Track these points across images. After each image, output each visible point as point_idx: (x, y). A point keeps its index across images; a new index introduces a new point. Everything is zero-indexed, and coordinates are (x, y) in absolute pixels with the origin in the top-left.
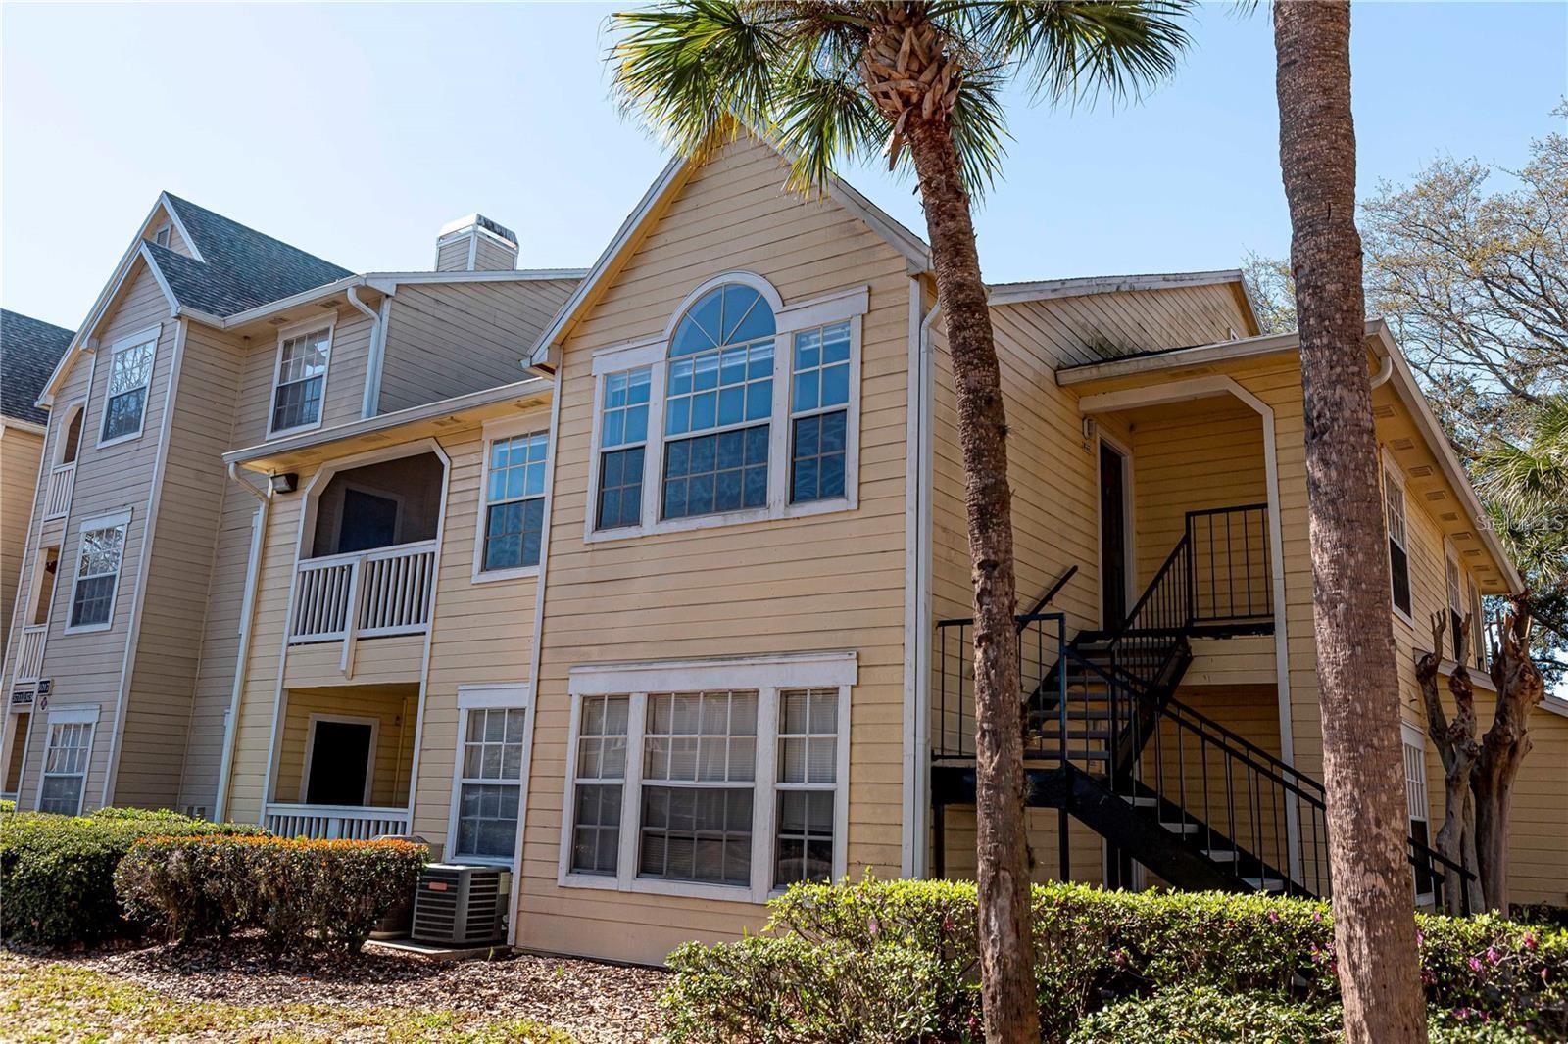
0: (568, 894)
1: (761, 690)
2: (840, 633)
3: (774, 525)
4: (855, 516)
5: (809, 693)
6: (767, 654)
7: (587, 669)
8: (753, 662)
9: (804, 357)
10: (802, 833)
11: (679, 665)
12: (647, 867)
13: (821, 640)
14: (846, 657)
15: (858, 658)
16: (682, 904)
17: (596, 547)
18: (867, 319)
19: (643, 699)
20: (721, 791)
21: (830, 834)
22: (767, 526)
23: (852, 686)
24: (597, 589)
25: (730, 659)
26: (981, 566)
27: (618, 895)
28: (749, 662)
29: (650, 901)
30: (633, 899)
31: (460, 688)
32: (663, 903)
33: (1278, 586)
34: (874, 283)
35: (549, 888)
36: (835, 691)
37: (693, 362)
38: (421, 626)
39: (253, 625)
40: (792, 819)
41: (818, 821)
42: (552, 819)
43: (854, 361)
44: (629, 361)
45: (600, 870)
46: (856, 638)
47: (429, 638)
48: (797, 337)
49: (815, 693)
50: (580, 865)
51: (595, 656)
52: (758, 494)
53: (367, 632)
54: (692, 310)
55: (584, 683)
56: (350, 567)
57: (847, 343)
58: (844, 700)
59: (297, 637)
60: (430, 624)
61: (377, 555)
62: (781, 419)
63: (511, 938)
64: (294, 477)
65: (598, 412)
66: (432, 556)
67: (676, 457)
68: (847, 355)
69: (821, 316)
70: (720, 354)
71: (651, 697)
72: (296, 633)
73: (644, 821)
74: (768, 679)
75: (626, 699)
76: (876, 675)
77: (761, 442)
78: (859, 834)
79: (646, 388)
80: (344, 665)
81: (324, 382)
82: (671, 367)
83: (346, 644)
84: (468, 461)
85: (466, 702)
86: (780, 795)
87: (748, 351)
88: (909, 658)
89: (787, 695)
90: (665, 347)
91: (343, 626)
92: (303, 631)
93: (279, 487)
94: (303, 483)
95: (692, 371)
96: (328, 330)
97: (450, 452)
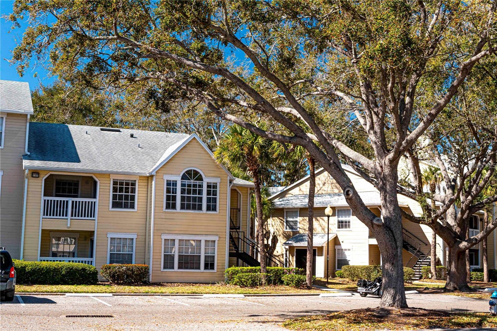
0: (164, 272)
3: (203, 214)
4: (218, 215)
6: (202, 235)
7: (166, 234)
9: (209, 186)
10: (209, 262)
11: (186, 235)
12: (179, 268)
13: (212, 233)
14: (217, 236)
15: (219, 237)
16: (187, 273)
17: (166, 212)
18: (220, 183)
20: (194, 255)
21: (214, 262)
23: (218, 240)
24: (167, 220)
25: (196, 235)
27: (174, 272)
28: (199, 235)
29: (181, 273)
30: (177, 273)
31: (108, 233)
32: (183, 273)
33: (241, 222)
34: (222, 178)
35: (160, 272)
36: (215, 241)
37: (187, 182)
38: (92, 218)
39: (26, 211)
40: (207, 260)
41: (212, 260)
42: (159, 260)
43: (218, 190)
44: (172, 178)
45: (170, 268)
46: (218, 233)
47: (96, 221)
48: (208, 183)
49: (211, 241)
50: (164, 268)
51: (167, 232)
52: (200, 208)
53: (73, 218)
54: (186, 172)
55: (164, 237)
56: (67, 202)
57: (216, 186)
58: (216, 242)
59: (45, 217)
60: (96, 218)
61: (75, 199)
62: (205, 196)
63: (150, 280)
64: (38, 174)
65: (165, 187)
66: (95, 202)
67: (183, 199)
68: (216, 188)
69: (212, 181)
70: (192, 182)
71: (179, 240)
72: (44, 215)
73: (179, 260)
74: (203, 239)
75: (174, 240)
76: (222, 239)
77: (200, 199)
78: (219, 261)
79: (175, 184)
80: (69, 225)
81: (3, 135)
82: (182, 182)
83: (69, 220)
84: (105, 182)
85: (110, 236)
86: (205, 256)
87: (198, 182)
88: (227, 237)
89: (206, 241)
90: (181, 178)
91: (66, 216)
92: (47, 215)
93: (34, 176)
94: (41, 176)
95: (186, 183)
96: (2, 118)
97: (100, 179)
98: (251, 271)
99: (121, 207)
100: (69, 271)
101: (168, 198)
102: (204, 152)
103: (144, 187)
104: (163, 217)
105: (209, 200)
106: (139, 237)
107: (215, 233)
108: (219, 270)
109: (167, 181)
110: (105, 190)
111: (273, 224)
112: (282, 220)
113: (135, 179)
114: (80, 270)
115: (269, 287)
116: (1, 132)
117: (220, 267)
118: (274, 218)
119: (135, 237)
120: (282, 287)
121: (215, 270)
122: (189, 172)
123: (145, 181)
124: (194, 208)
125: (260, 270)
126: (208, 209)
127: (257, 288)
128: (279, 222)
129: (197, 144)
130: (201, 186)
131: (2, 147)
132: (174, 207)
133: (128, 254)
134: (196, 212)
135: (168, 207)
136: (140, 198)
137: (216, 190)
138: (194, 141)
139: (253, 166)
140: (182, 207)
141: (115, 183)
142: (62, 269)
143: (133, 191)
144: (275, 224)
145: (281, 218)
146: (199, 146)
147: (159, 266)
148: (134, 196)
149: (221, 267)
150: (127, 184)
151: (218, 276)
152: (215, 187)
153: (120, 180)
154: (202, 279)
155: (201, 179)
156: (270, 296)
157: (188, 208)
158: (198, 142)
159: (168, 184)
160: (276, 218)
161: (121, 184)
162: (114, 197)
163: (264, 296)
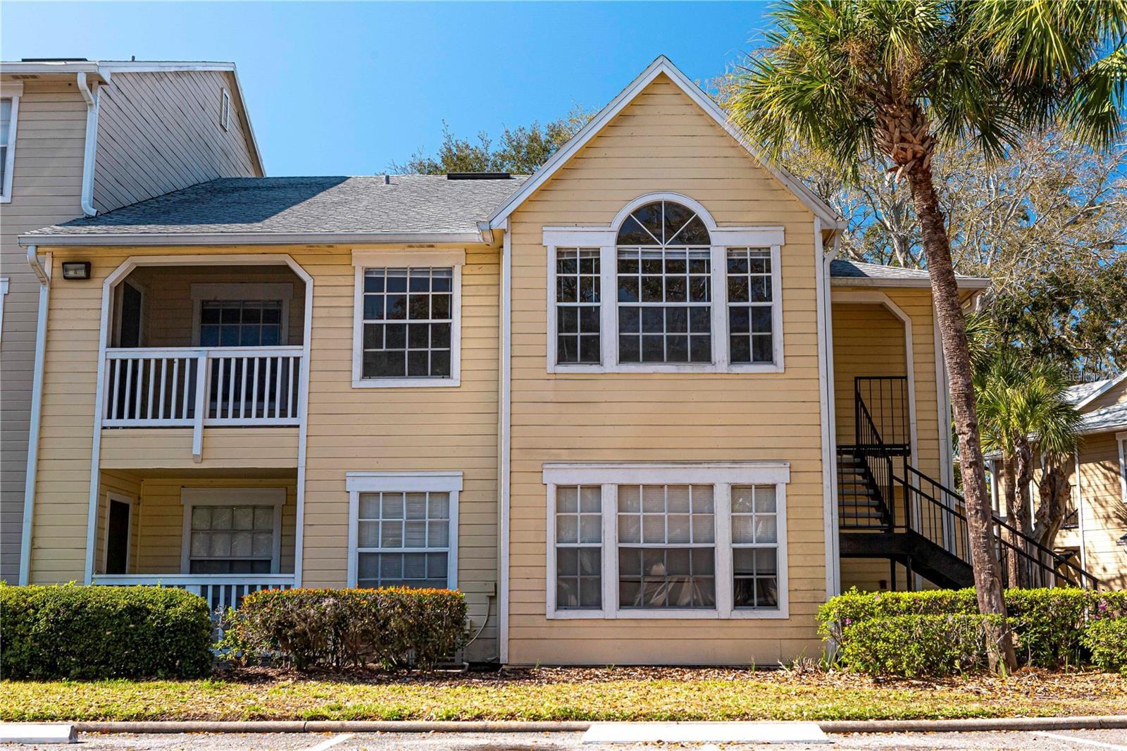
0: (556, 623)
1: (717, 485)
2: (775, 451)
3: (717, 377)
4: (780, 377)
5: (753, 487)
6: (719, 462)
7: (561, 466)
8: (710, 466)
9: (735, 265)
10: (752, 574)
11: (647, 466)
12: (624, 603)
13: (761, 455)
14: (783, 465)
15: (790, 468)
16: (660, 624)
17: (558, 377)
18: (783, 249)
19: (615, 488)
20: (688, 549)
21: (775, 574)
22: (714, 377)
23: (787, 484)
24: (564, 408)
25: (692, 463)
26: (968, 426)
27: (604, 622)
28: (706, 466)
29: (633, 624)
30: (618, 624)
31: (348, 474)
32: (643, 624)
33: (913, 427)
34: (789, 227)
35: (540, 621)
36: (773, 487)
37: (639, 252)
38: (289, 420)
39: (42, 406)
40: (744, 567)
41: (765, 566)
42: (537, 572)
43: (776, 275)
44: (578, 240)
45: (584, 606)
46: (788, 454)
47: (303, 431)
48: (730, 251)
49: (758, 487)
50: (561, 604)
51: (565, 455)
52: (702, 353)
53: (218, 421)
54: (636, 213)
55: (557, 476)
56: (194, 362)
57: (768, 261)
58: (781, 492)
59: (115, 422)
60: (302, 419)
61: (222, 352)
62: (719, 305)
63: (504, 658)
64: (88, 266)
65: (552, 275)
66: (297, 360)
67: (627, 318)
68: (769, 270)
69: (748, 239)
70: (664, 250)
71: (620, 487)
72: (109, 417)
73: (622, 571)
74: (722, 478)
75: (598, 488)
76: (803, 478)
77: (703, 319)
78: (797, 573)
79: (590, 262)
80: (197, 450)
81: (10, 155)
82: (620, 253)
83: (198, 431)
84: (334, 281)
85: (357, 485)
86: (736, 552)
87: (687, 252)
88: (826, 467)
89: (734, 488)
90: (614, 237)
91: (191, 414)
92: (120, 416)
93: (71, 273)
94: (98, 273)
95: (640, 258)
96: (9, 100)
97: (313, 270)
98: (933, 607)
99: (399, 374)
100: (68, 621)
101: (566, 319)
102: (710, 131)
103: (483, 290)
104: (550, 396)
105: (737, 318)
106: (470, 485)
107: (775, 454)
108: (798, 609)
109: (560, 252)
110: (334, 312)
111: (1085, 484)
112: (1110, 469)
113: (447, 264)
114: (120, 614)
115: (1011, 681)
116: (4, 150)
117: (800, 597)
118: (1084, 466)
119: (453, 485)
120: (1082, 682)
121: (783, 611)
122: (649, 213)
123: (486, 270)
124: (678, 355)
125: (975, 602)
126: (738, 354)
127: (953, 685)
128: (1101, 476)
129: (676, 100)
130: (702, 265)
131: (7, 199)
132: (591, 353)
133: (430, 554)
134: (688, 368)
135: (566, 352)
136: (469, 333)
137: (769, 279)
138: (662, 89)
139: (903, 140)
140: (627, 354)
141: (372, 283)
142: (37, 611)
143: (443, 308)
144: (1090, 485)
145: (1108, 464)
146: (688, 110)
147: (535, 597)
148: (448, 326)
149: (808, 597)
150: (419, 284)
151: (795, 633)
152: (761, 263)
153: (391, 270)
154: (726, 650)
155: (699, 234)
156: (999, 728)
157: (653, 355)
158: (680, 93)
159: (565, 264)
160: (1091, 465)
161: (396, 284)
162: (371, 335)
163: (961, 729)
